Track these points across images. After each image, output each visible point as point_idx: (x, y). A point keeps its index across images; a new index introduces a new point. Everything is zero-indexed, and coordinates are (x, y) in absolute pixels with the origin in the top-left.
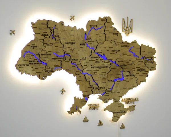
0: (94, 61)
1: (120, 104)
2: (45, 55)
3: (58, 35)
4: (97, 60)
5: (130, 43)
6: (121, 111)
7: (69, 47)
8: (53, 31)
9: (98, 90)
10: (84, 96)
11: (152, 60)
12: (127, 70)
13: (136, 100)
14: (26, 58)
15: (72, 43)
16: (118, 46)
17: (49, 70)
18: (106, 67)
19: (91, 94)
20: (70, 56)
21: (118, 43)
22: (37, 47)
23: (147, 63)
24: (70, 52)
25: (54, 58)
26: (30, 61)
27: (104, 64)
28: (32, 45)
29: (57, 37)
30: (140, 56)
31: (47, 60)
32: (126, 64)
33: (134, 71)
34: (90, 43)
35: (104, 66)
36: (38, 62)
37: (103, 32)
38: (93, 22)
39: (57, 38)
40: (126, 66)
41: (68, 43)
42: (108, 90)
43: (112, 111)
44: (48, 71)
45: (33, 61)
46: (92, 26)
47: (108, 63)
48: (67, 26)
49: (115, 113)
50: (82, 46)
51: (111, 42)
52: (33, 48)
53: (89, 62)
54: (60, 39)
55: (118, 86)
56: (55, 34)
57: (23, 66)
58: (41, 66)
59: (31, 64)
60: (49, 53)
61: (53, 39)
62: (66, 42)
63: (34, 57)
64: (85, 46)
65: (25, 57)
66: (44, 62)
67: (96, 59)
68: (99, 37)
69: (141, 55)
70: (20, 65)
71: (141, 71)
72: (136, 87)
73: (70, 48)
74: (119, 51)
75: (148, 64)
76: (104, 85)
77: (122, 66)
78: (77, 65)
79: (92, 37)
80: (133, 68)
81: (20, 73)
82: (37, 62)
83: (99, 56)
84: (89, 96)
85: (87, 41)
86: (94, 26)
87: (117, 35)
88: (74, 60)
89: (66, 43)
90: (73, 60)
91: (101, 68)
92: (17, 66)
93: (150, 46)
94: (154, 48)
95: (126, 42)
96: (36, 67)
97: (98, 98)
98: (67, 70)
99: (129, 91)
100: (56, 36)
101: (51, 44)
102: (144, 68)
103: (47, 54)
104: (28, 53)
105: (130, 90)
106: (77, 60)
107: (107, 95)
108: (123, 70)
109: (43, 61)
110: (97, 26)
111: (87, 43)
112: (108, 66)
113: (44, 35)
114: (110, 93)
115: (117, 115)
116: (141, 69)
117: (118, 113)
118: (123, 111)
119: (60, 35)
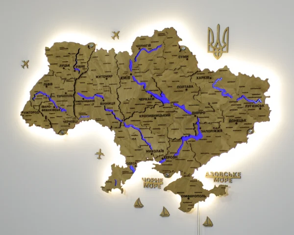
0: (143, 104)
1: (194, 181)
2: (63, 96)
3: (84, 64)
4: (149, 104)
5: (215, 72)
6: (197, 194)
7: (101, 84)
8: (76, 59)
9: (152, 154)
10: (127, 163)
12: (206, 120)
13: (237, 176)
14: (36, 102)
15: (107, 76)
16: (190, 77)
17: (69, 120)
18: (167, 115)
19: (141, 161)
20: (103, 98)
21: (188, 72)
22: (51, 84)
23: (250, 108)
24: (102, 91)
25: (78, 102)
26: (43, 107)
27: (163, 110)
28: (45, 82)
30: (234, 95)
31: (66, 104)
32: (205, 110)
34: (138, 74)
35: (162, 114)
36: (54, 107)
37: (162, 56)
38: (143, 38)
39: (81, 69)
40: (204, 113)
41: (100, 77)
42: (170, 155)
43: (178, 193)
45: (48, 107)
46: (141, 46)
47: (170, 107)
48: (99, 49)
49: (185, 196)
50: (125, 81)
51: (176, 71)
52: (47, 87)
53: (134, 106)
54: (86, 70)
55: (189, 149)
56: (79, 63)
57: (31, 114)
58: (59, 113)
59: (45, 110)
60: (69, 93)
61: (75, 71)
62: (97, 75)
63: (48, 100)
64: (130, 80)
65: (35, 100)
66: (62, 107)
67: (148, 102)
68: (155, 64)
69: (237, 92)
70: (27, 113)
72: (226, 151)
73: (103, 85)
74: (192, 86)
75: (251, 110)
76: (162, 147)
77: (197, 113)
78: (113, 112)
79: (141, 65)
81: (28, 124)
83: (153, 97)
84: (136, 163)
85: (133, 72)
86: (145, 46)
87: (187, 59)
88: (109, 103)
89: (97, 77)
90: (106, 104)
91: (157, 118)
92: (23, 114)
93: (256, 77)
94: (267, 79)
96: (52, 116)
97: (153, 168)
98: (97, 120)
99: (212, 159)
100: (80, 67)
102: (243, 117)
103: (66, 95)
104: (40, 94)
105: (214, 157)
106: (114, 103)
107: (168, 163)
108: (198, 120)
109: (60, 106)
110: (150, 45)
111: (133, 75)
112: (171, 113)
113: (63, 66)
114: (174, 160)
115: (189, 201)
116: (236, 119)
117: (191, 196)
118: (201, 194)
119: (86, 65)
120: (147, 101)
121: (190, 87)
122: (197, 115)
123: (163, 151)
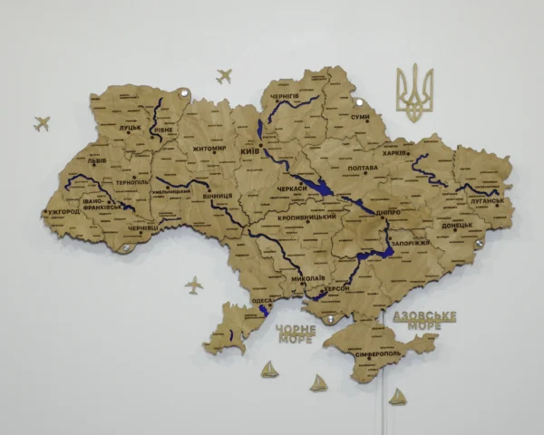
0: (285, 198)
1: (380, 328)
2: (129, 183)
3: (170, 126)
4: (295, 197)
6: (384, 350)
7: (204, 161)
8: (155, 116)
9: (302, 284)
10: (253, 301)
11: (498, 194)
12: (403, 225)
13: (449, 317)
14: (73, 193)
15: (215, 148)
16: (372, 152)
17: (141, 225)
18: (329, 217)
20: (208, 186)
21: (369, 143)
22: (104, 161)
23: (479, 205)
24: (206, 175)
25: (157, 192)
26: (86, 201)
27: (322, 207)
28: (92, 158)
29: (167, 133)
30: (450, 183)
31: (137, 196)
32: (400, 208)
33: (428, 230)
34: (274, 146)
35: (322, 214)
36: (109, 202)
37: (319, 114)
38: (284, 83)
39: (165, 135)
40: (398, 213)
41: (201, 149)
42: (336, 285)
43: (349, 351)
44: (138, 228)
45: (96, 201)
46: (281, 96)
47: (335, 203)
48: (199, 99)
49: (363, 355)
50: (250, 156)
51: (347, 141)
52: (94, 165)
53: (268, 201)
54: (175, 137)
55: (371, 273)
56: (160, 124)
58: (120, 213)
59: (90, 208)
60: (140, 178)
61: (152, 138)
62: (196, 146)
63: (98, 190)
64: (260, 155)
65: (71, 190)
66: (127, 203)
67: (295, 195)
68: (306, 127)
69: (456, 178)
70: (55, 212)
71: (455, 230)
73: (206, 164)
74: (376, 168)
75: (481, 207)
76: (321, 271)
77: (385, 213)
78: (229, 211)
79: (281, 129)
80: (424, 221)
82: (107, 204)
83: (304, 185)
84: (271, 301)
85: (264, 142)
86: (289, 96)
87: (368, 121)
88: (221, 196)
89: (195, 149)
90: (215, 196)
91: (311, 221)
92: (47, 214)
93: (489, 152)
94: (508, 157)
95: (401, 140)
96: (104, 218)
98: (198, 226)
100: (162, 130)
101: (148, 153)
102: (467, 220)
103: (134, 181)
104: (80, 179)
106: (231, 195)
107: (332, 299)
108: (388, 224)
109: (121, 200)
110: (297, 96)
111: (264, 147)
112: (336, 213)
113: (128, 129)
114: (342, 294)
115: (371, 362)
116: (454, 223)
117: (374, 355)
118: (392, 350)
119: (174, 127)
120: (293, 192)
121: (372, 168)
122: (385, 216)
123: (323, 278)
